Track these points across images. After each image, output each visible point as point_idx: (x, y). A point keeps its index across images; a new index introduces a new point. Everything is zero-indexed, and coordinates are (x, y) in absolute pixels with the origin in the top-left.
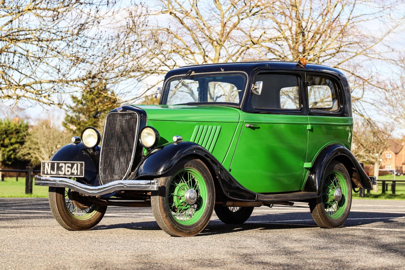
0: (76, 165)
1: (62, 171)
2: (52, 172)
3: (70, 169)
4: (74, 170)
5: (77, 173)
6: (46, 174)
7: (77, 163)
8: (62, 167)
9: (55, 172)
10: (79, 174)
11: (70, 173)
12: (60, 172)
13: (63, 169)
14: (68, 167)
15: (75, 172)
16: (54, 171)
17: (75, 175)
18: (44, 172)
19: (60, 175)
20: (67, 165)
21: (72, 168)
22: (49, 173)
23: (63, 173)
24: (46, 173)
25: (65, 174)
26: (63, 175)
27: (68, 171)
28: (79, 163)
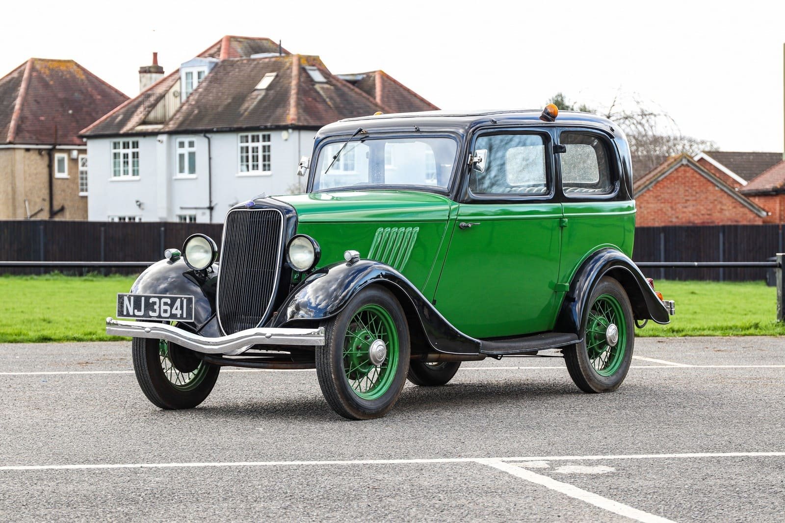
0: (179, 300)
1: (154, 311)
2: (137, 313)
3: (168, 308)
4: (176, 309)
5: (182, 315)
6: (125, 316)
7: (181, 298)
8: (155, 303)
9: (141, 313)
10: (185, 316)
11: (168, 315)
12: (151, 313)
13: (156, 307)
14: (165, 304)
15: (179, 312)
16: (139, 310)
17: (179, 318)
18: (123, 311)
19: (151, 317)
20: (163, 300)
21: (172, 306)
22: (131, 313)
23: (156, 314)
24: (125, 313)
25: (160, 316)
26: (156, 317)
27: (165, 311)
28: (185, 298)
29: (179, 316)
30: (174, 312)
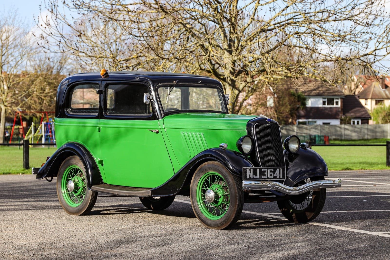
0: (278, 169)
1: (265, 175)
2: (255, 177)
3: (272, 174)
4: (277, 174)
5: (280, 177)
6: (248, 179)
7: (279, 168)
8: (265, 171)
9: (258, 177)
10: (281, 177)
11: (272, 177)
12: (263, 177)
13: (266, 173)
14: (271, 171)
15: (278, 176)
16: (256, 175)
17: (278, 179)
18: (247, 177)
19: (263, 179)
20: (269, 170)
21: (274, 172)
22: (252, 177)
23: (266, 177)
24: (248, 177)
25: (268, 178)
26: (266, 179)
27: (271, 175)
28: (281, 168)
29: (278, 177)
30: (275, 175)
